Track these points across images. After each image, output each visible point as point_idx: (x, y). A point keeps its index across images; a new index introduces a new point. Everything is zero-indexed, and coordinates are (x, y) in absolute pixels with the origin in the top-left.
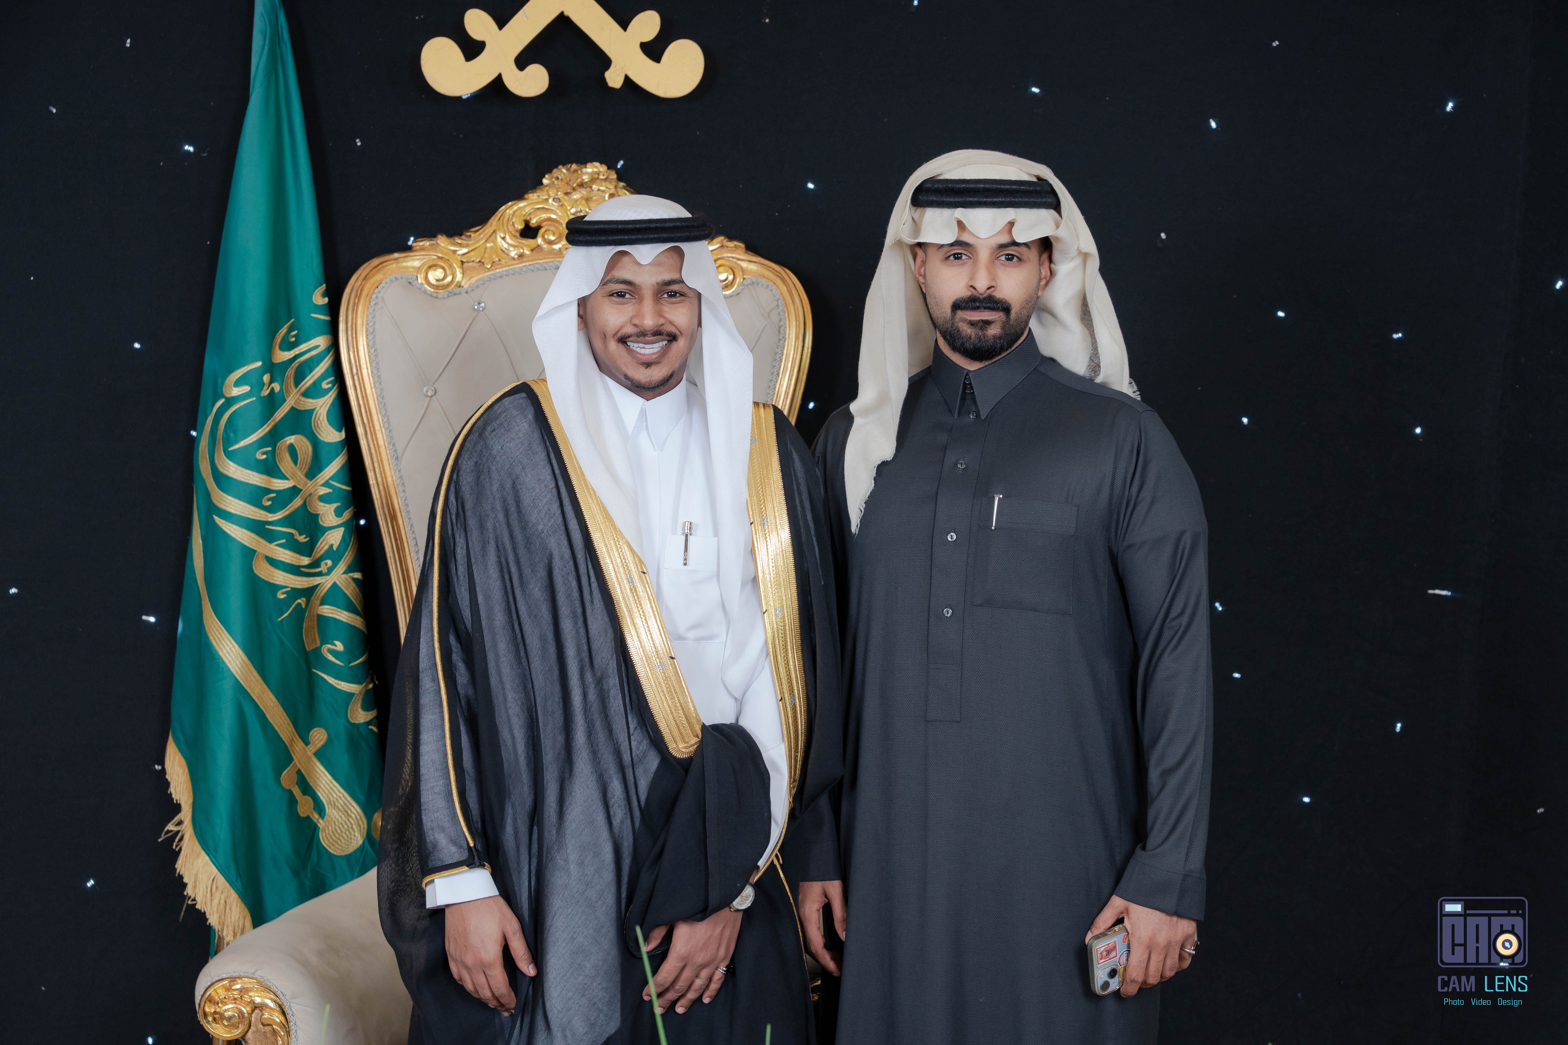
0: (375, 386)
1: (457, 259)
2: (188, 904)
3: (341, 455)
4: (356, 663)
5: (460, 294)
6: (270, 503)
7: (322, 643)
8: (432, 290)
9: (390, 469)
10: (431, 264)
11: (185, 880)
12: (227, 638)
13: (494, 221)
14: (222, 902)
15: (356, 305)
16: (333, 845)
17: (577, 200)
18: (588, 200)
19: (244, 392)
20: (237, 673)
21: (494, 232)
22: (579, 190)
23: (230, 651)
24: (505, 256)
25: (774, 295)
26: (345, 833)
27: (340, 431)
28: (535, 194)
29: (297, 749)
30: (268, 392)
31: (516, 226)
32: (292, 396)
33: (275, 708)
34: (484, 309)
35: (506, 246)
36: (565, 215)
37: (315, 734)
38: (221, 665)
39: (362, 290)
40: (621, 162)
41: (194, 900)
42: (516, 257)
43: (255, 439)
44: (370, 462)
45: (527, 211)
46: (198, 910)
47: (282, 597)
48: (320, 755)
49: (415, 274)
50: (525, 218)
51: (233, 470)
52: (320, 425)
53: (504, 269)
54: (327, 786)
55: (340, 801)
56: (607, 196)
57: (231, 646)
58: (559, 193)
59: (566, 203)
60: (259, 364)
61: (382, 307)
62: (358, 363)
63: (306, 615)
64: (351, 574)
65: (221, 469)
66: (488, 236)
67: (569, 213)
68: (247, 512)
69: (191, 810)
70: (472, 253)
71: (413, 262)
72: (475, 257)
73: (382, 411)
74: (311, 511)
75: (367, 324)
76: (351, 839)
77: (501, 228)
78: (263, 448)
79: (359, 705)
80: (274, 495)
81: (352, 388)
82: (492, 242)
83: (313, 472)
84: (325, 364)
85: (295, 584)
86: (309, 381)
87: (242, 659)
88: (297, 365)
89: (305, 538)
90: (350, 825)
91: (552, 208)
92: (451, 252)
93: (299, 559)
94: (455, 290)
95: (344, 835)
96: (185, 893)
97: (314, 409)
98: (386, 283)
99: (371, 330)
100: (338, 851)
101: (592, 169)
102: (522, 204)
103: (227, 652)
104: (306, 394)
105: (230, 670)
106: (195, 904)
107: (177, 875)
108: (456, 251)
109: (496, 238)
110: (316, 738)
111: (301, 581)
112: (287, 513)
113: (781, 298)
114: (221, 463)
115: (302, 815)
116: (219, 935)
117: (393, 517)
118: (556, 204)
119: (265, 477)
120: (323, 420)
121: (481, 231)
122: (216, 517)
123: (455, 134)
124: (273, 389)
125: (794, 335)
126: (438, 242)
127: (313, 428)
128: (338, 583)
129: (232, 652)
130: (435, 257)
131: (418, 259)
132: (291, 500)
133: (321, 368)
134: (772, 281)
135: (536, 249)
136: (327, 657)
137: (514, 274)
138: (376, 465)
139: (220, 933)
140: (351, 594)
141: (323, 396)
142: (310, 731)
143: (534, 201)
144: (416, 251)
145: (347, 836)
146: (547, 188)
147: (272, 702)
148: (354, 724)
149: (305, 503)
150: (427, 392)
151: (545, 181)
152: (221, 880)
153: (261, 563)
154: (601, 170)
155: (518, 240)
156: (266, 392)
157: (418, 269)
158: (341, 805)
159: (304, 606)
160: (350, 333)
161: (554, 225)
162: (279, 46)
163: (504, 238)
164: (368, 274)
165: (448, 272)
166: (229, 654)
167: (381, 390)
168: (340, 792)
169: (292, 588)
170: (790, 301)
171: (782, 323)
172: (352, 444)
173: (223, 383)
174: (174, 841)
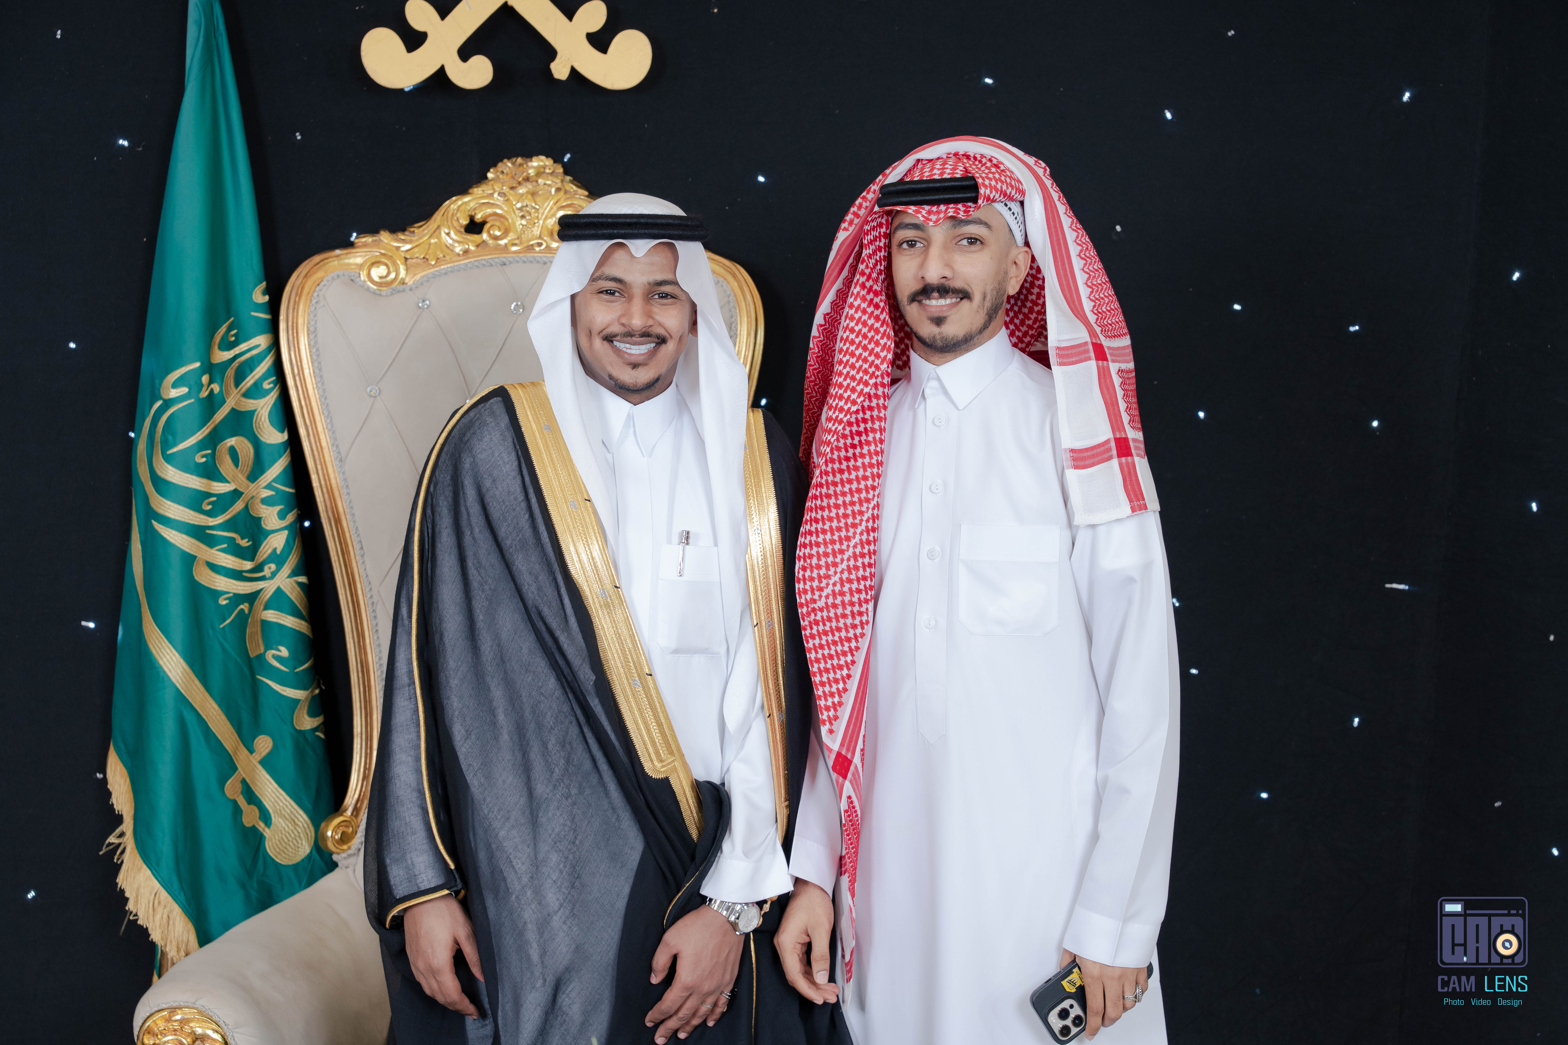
0: (317, 386)
1: (401, 255)
2: (129, 919)
3: (284, 457)
4: (301, 668)
5: (404, 291)
6: (210, 507)
7: (266, 650)
8: (375, 287)
9: (334, 471)
10: (374, 261)
11: (127, 895)
12: (167, 646)
13: (438, 216)
14: (165, 916)
15: (297, 304)
16: (280, 854)
17: (522, 195)
18: (533, 194)
19: (182, 393)
20: (178, 682)
21: (438, 227)
22: (525, 184)
23: (170, 660)
24: (449, 252)
25: (725, 291)
26: (292, 842)
27: (283, 432)
28: (480, 189)
29: (241, 757)
30: (207, 393)
31: (461, 221)
32: (232, 397)
33: (218, 717)
34: (429, 306)
35: (450, 241)
36: (511, 210)
37: (260, 741)
38: (161, 674)
39: (303, 288)
40: (568, 156)
41: (136, 915)
42: (461, 253)
43: (194, 442)
44: (313, 464)
45: (472, 206)
46: (140, 925)
47: (224, 603)
48: (265, 763)
49: (358, 271)
50: (470, 213)
51: (172, 474)
52: (261, 426)
53: (449, 265)
54: (273, 795)
55: (287, 809)
56: (553, 190)
57: (171, 655)
58: (505, 188)
59: (511, 198)
60: (198, 364)
61: (324, 306)
62: (299, 364)
63: (250, 620)
64: (296, 578)
65: (159, 473)
66: (432, 231)
67: (514, 208)
68: (186, 517)
69: (132, 822)
70: (416, 250)
71: (355, 258)
72: (419, 253)
73: (325, 412)
74: (254, 515)
75: (309, 323)
76: (298, 847)
77: (446, 223)
78: (202, 450)
79: (305, 712)
80: (214, 499)
81: (294, 389)
82: (437, 238)
83: (255, 474)
84: (267, 364)
85: (237, 589)
86: (249, 381)
87: (183, 668)
88: (237, 365)
89: (248, 542)
90: (297, 834)
91: (497, 203)
92: (394, 249)
93: (242, 564)
94: (398, 287)
95: (291, 844)
96: (127, 908)
97: (255, 410)
98: (328, 281)
99: (312, 329)
100: (285, 860)
101: (538, 162)
102: (466, 199)
103: (168, 660)
104: (247, 395)
105: (170, 680)
106: (137, 920)
107: (118, 890)
108: (399, 247)
109: (440, 233)
110: (261, 745)
111: (244, 586)
112: (228, 517)
113: (732, 294)
114: (159, 467)
115: (247, 825)
116: (162, 951)
117: (338, 521)
118: (502, 199)
119: (205, 481)
120: (265, 421)
121: (424, 227)
122: (154, 523)
123: (397, 127)
124: (212, 390)
125: (746, 332)
126: (382, 238)
127: (255, 430)
128: (282, 587)
129: (173, 660)
130: (378, 254)
131: (361, 256)
132: (232, 503)
133: (262, 368)
134: (723, 277)
135: (482, 245)
136: (271, 663)
137: (459, 271)
138: (319, 467)
139: (163, 948)
140: (296, 599)
141: (264, 396)
142: (254, 739)
143: (479, 196)
144: (358, 247)
145: (294, 845)
146: (492, 182)
147: (215, 710)
148: (300, 731)
149: (247, 507)
150: (371, 391)
151: (490, 175)
152: (164, 894)
153: (202, 569)
154: (547, 163)
155: (464, 236)
156: (204, 394)
157: (361, 266)
158: (288, 814)
159: (246, 612)
160: (290, 332)
161: (500, 221)
162: (215, 37)
163: (448, 234)
164: (309, 272)
165: (391, 269)
166: (170, 663)
167: (324, 390)
168: (286, 800)
169: (235, 594)
170: (742, 297)
171: (733, 319)
172: (294, 445)
173: (160, 384)
174: (115, 854)
